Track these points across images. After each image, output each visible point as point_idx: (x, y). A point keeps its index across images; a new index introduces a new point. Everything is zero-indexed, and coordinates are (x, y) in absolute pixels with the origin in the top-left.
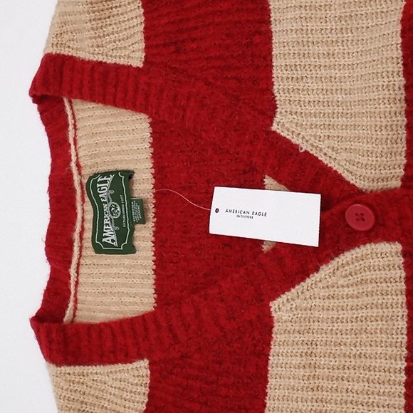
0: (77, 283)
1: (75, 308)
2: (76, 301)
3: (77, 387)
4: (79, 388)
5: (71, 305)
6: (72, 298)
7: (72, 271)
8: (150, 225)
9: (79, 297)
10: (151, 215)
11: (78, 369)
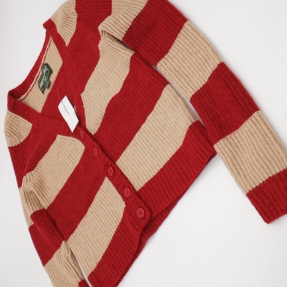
0: (31, 90)
1: (26, 96)
2: (27, 95)
3: (12, 119)
4: (13, 120)
5: (25, 94)
6: (27, 93)
7: (31, 86)
8: (50, 90)
9: (29, 94)
10: (51, 88)
11: (15, 115)
